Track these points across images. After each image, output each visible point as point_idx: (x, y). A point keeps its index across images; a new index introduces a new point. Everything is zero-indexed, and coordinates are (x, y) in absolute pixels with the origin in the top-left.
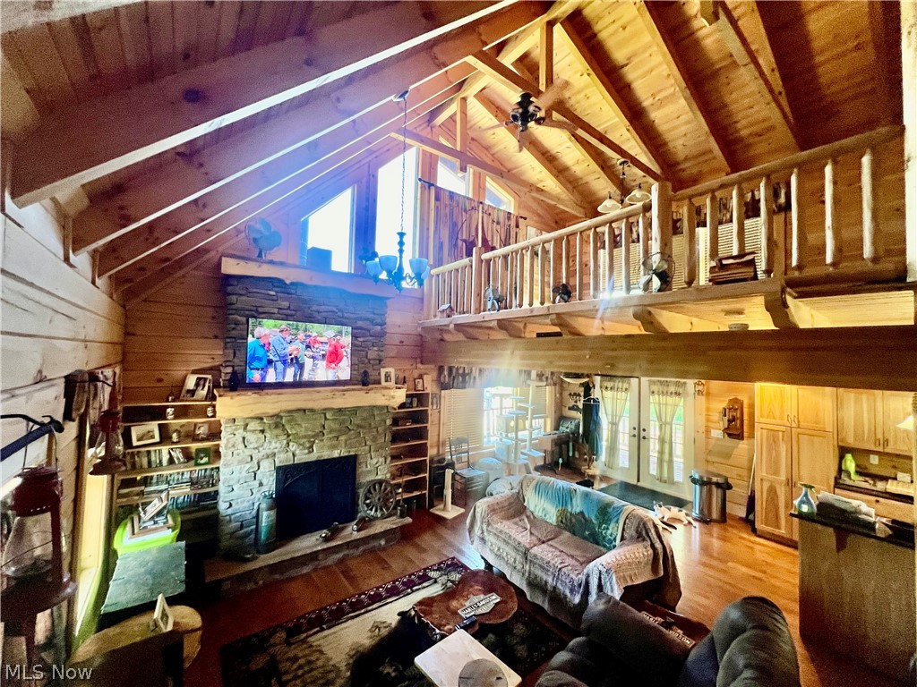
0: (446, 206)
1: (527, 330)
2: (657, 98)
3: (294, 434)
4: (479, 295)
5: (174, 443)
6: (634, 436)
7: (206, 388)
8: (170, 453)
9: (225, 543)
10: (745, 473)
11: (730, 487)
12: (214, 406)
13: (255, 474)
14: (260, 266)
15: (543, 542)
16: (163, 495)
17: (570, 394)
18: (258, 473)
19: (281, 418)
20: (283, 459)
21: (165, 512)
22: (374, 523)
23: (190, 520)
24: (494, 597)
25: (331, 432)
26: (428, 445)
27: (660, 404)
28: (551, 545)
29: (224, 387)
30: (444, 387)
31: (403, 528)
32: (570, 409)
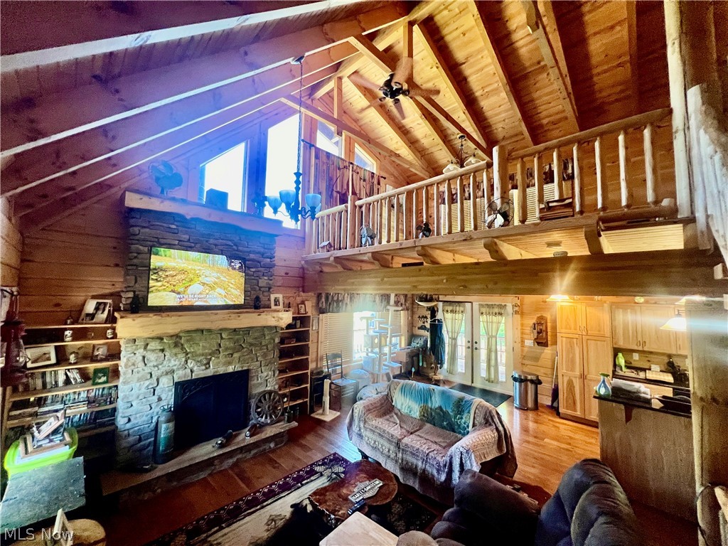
0: (324, 163)
1: (394, 262)
2: (485, 91)
3: (193, 352)
4: (353, 234)
5: (71, 364)
6: (469, 348)
7: (106, 312)
8: (66, 374)
9: (122, 456)
10: (549, 372)
11: (540, 383)
12: (114, 329)
13: (154, 390)
14: (162, 202)
15: (412, 433)
16: (59, 414)
17: (419, 317)
18: (157, 389)
19: (181, 338)
20: (181, 375)
21: (62, 430)
22: (263, 429)
23: (85, 437)
24: (377, 482)
25: (227, 349)
26: (310, 360)
27: (487, 322)
28: (419, 435)
29: (125, 310)
30: (322, 311)
31: (290, 431)
32: (419, 328)
